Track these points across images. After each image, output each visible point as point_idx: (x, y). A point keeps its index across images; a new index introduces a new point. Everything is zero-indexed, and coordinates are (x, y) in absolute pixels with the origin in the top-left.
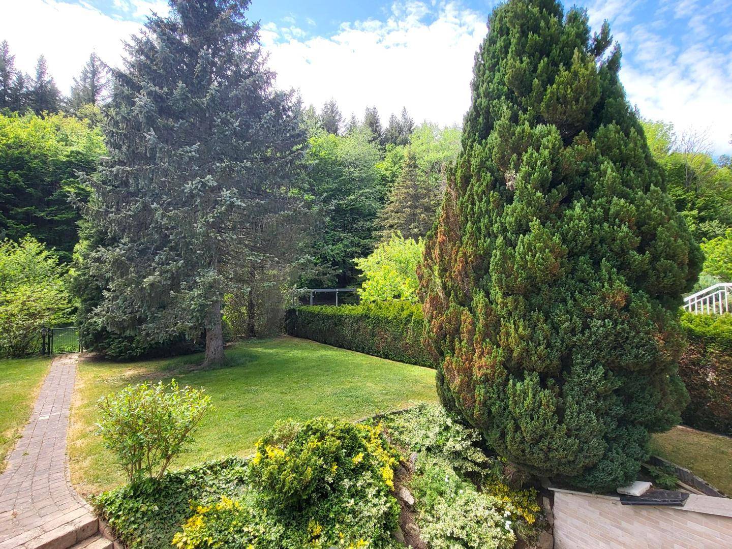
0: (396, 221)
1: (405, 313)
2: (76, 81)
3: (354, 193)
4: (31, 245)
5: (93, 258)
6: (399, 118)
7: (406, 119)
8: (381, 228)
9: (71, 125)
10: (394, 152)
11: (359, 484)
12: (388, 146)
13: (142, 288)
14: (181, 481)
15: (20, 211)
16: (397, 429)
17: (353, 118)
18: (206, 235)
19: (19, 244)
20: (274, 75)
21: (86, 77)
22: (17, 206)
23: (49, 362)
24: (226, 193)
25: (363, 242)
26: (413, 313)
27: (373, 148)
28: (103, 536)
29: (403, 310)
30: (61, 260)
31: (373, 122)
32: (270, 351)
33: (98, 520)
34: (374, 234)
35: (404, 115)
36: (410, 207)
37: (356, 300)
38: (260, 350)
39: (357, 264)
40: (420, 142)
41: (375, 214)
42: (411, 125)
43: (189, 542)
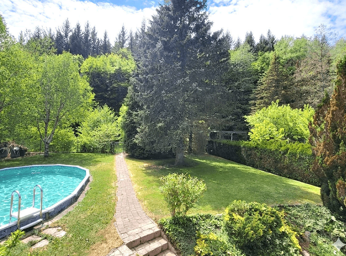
0: (265, 95)
1: (283, 148)
2: (117, 39)
3: (240, 80)
4: (106, 108)
5: (135, 114)
6: (266, 37)
7: (270, 37)
8: (255, 99)
9: (115, 57)
10: (263, 56)
11: (284, 244)
12: (260, 53)
13: (156, 129)
14: (191, 221)
15: (99, 94)
16: (293, 215)
17: (238, 40)
18: (184, 105)
19: (102, 108)
20: (212, 23)
21: (120, 37)
22: (98, 92)
23: (114, 156)
24: (194, 85)
25: (243, 106)
26: (288, 149)
27: (251, 55)
28: (163, 238)
29: (281, 146)
30: (115, 115)
31: (250, 40)
32: (201, 161)
33: (160, 231)
34: (250, 102)
35: (269, 35)
36: (275, 87)
37: (248, 138)
38: (197, 160)
39: (246, 119)
40: (280, 49)
41: (251, 91)
42: (273, 39)
43: (203, 252)
